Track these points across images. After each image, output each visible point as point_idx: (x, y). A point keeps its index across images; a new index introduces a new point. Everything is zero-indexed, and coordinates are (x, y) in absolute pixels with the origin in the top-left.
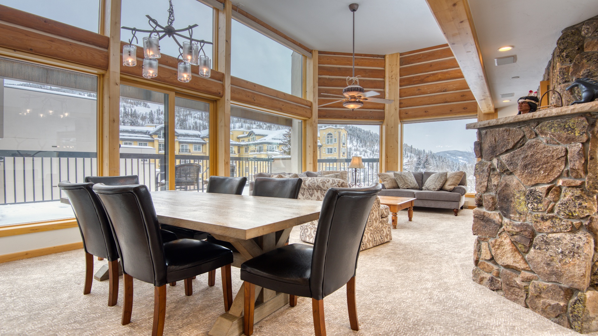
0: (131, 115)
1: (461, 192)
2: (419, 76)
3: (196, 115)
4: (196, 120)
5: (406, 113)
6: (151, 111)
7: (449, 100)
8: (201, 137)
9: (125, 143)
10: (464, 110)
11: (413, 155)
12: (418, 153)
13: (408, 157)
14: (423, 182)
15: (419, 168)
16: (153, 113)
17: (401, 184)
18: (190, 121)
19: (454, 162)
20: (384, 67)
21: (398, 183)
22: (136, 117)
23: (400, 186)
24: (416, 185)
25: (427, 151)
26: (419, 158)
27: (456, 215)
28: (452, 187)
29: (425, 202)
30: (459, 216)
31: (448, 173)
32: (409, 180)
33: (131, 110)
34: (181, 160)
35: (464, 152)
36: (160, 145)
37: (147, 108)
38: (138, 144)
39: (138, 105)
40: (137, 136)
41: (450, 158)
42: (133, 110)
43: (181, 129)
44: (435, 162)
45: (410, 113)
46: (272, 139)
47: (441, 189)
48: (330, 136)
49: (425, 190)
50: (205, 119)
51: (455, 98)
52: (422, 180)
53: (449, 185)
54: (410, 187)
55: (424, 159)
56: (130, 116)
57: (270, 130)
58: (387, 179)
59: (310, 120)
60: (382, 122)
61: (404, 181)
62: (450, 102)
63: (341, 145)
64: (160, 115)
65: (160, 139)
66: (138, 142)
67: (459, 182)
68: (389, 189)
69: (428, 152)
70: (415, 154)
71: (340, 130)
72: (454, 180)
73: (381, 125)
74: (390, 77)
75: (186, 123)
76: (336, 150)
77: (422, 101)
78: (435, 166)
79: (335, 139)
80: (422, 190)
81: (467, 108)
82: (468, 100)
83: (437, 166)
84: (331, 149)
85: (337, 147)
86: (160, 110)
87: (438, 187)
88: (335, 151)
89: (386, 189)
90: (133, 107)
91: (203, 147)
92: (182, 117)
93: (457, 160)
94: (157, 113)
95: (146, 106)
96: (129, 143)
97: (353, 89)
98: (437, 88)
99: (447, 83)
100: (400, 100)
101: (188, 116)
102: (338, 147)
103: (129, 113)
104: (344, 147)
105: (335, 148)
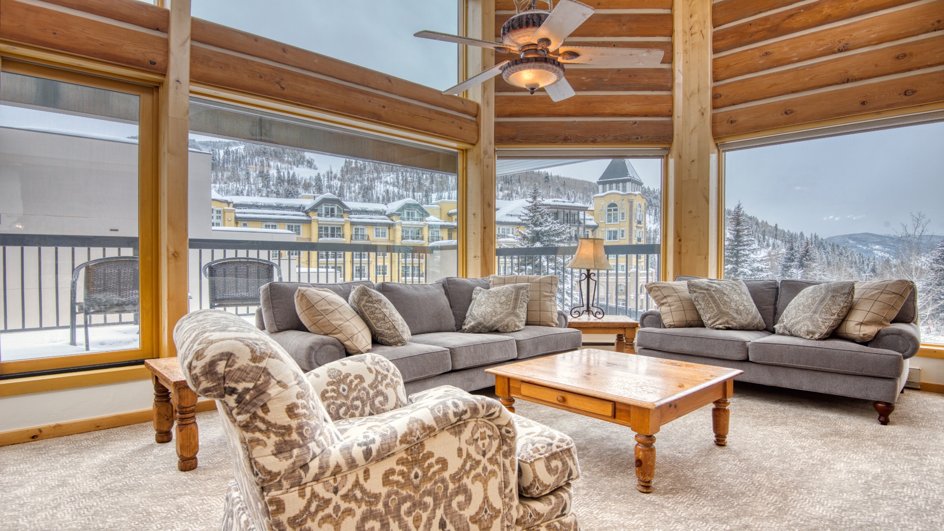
0: (289, 181)
1: (902, 349)
2: (766, 19)
3: (388, 178)
4: (388, 186)
5: (732, 122)
6: (319, 174)
7: (856, 74)
8: (387, 213)
9: (266, 226)
10: (906, 98)
11: (779, 242)
12: (790, 240)
13: (768, 245)
14: (778, 311)
15: (790, 266)
16: (322, 177)
17: (708, 316)
18: (379, 189)
19: (864, 255)
20: (671, 8)
21: (701, 312)
22: (296, 185)
23: (705, 321)
24: (755, 318)
25: (807, 235)
26: (792, 249)
27: (885, 422)
28: (871, 330)
29: (781, 372)
30: (893, 424)
31: (856, 286)
32: (733, 304)
33: (288, 173)
34: (355, 253)
35: (886, 237)
36: (321, 228)
37: (313, 170)
38: (287, 227)
39: (300, 166)
40: (284, 215)
41: (856, 247)
42: (291, 173)
43: (364, 201)
44: (824, 256)
45: (741, 119)
46: (507, 215)
47: (835, 334)
48: (612, 208)
49: (783, 334)
50: (403, 186)
51: (876, 66)
52: (775, 304)
53: (861, 324)
54: (735, 324)
55: (802, 250)
56: (286, 184)
57: (509, 200)
58: (669, 300)
59: (475, 149)
60: (665, 149)
61: (718, 306)
62: (861, 79)
63: (635, 224)
64: (331, 180)
65: (320, 219)
66: (287, 224)
67: (894, 314)
68: (675, 327)
69: (809, 237)
70: (782, 241)
71: (633, 197)
72: (876, 308)
73: (665, 158)
74: (687, 30)
75: (372, 192)
76: (625, 235)
77: (775, 85)
78: (824, 262)
79: (623, 214)
80: (773, 332)
81: (914, 92)
82: (919, 68)
83: (829, 264)
84: (615, 232)
85: (626, 229)
86: (331, 172)
87: (824, 329)
88: (622, 237)
89: (665, 327)
90: (291, 168)
91: (391, 230)
92: (366, 183)
93: (871, 252)
94: (328, 177)
95: (310, 167)
96: (272, 226)
97: (525, 21)
98: (821, 43)
99: (851, 27)
100: (714, 89)
101: (376, 181)
102: (628, 228)
103: (284, 177)
104: (641, 228)
105: (623, 231)
